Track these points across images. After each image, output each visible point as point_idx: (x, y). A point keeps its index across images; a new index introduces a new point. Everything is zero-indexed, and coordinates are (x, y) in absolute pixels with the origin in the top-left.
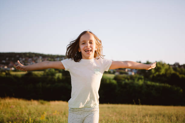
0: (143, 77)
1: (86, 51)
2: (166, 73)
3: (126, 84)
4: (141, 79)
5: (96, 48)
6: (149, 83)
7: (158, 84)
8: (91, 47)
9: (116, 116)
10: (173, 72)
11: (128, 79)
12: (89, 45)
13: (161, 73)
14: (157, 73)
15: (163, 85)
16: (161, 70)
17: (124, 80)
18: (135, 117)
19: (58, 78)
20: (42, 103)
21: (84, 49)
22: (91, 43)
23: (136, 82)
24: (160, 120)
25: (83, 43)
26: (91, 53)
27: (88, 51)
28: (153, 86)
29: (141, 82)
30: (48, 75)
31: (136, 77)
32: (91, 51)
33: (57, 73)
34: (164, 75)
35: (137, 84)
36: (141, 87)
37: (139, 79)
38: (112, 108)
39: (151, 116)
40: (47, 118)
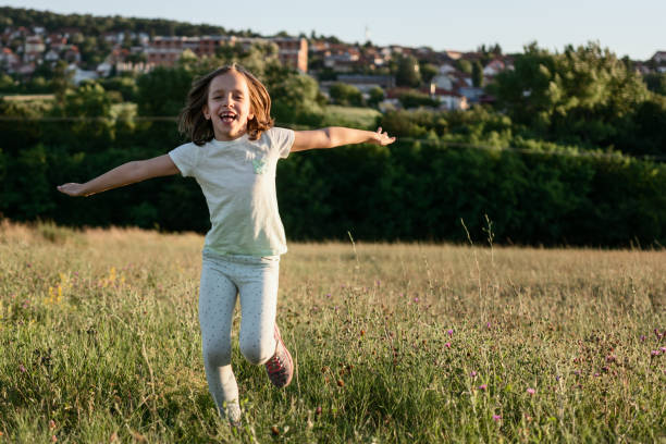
0: (507, 120)
1: (222, 118)
2: (612, 103)
3: (429, 151)
4: (500, 128)
5: (251, 113)
6: (535, 146)
7: (574, 152)
8: (237, 108)
9: (382, 292)
10: (645, 95)
11: (440, 131)
12: (232, 102)
13: (591, 103)
14: (574, 102)
15: (599, 154)
16: (590, 90)
17: (423, 136)
18: (469, 298)
19: (121, 124)
20: (52, 238)
21: (219, 110)
22: (237, 97)
23: (476, 141)
24: (581, 311)
25: (218, 95)
26: (235, 123)
27: (228, 117)
28: (554, 161)
29: (498, 144)
30: (73, 110)
31: (475, 122)
32: (234, 118)
33: (115, 102)
34: (606, 112)
35: (481, 152)
36: (498, 165)
37: (491, 127)
38: (367, 258)
39: (538, 291)
40: (74, 300)
